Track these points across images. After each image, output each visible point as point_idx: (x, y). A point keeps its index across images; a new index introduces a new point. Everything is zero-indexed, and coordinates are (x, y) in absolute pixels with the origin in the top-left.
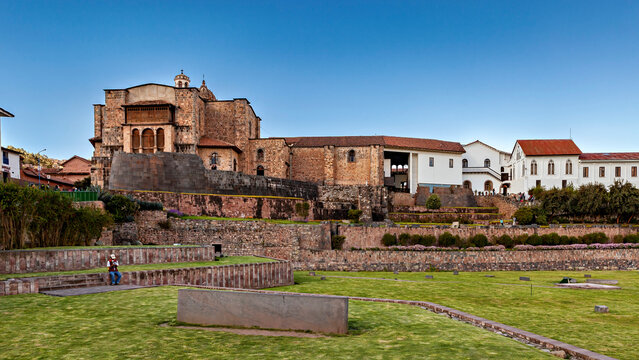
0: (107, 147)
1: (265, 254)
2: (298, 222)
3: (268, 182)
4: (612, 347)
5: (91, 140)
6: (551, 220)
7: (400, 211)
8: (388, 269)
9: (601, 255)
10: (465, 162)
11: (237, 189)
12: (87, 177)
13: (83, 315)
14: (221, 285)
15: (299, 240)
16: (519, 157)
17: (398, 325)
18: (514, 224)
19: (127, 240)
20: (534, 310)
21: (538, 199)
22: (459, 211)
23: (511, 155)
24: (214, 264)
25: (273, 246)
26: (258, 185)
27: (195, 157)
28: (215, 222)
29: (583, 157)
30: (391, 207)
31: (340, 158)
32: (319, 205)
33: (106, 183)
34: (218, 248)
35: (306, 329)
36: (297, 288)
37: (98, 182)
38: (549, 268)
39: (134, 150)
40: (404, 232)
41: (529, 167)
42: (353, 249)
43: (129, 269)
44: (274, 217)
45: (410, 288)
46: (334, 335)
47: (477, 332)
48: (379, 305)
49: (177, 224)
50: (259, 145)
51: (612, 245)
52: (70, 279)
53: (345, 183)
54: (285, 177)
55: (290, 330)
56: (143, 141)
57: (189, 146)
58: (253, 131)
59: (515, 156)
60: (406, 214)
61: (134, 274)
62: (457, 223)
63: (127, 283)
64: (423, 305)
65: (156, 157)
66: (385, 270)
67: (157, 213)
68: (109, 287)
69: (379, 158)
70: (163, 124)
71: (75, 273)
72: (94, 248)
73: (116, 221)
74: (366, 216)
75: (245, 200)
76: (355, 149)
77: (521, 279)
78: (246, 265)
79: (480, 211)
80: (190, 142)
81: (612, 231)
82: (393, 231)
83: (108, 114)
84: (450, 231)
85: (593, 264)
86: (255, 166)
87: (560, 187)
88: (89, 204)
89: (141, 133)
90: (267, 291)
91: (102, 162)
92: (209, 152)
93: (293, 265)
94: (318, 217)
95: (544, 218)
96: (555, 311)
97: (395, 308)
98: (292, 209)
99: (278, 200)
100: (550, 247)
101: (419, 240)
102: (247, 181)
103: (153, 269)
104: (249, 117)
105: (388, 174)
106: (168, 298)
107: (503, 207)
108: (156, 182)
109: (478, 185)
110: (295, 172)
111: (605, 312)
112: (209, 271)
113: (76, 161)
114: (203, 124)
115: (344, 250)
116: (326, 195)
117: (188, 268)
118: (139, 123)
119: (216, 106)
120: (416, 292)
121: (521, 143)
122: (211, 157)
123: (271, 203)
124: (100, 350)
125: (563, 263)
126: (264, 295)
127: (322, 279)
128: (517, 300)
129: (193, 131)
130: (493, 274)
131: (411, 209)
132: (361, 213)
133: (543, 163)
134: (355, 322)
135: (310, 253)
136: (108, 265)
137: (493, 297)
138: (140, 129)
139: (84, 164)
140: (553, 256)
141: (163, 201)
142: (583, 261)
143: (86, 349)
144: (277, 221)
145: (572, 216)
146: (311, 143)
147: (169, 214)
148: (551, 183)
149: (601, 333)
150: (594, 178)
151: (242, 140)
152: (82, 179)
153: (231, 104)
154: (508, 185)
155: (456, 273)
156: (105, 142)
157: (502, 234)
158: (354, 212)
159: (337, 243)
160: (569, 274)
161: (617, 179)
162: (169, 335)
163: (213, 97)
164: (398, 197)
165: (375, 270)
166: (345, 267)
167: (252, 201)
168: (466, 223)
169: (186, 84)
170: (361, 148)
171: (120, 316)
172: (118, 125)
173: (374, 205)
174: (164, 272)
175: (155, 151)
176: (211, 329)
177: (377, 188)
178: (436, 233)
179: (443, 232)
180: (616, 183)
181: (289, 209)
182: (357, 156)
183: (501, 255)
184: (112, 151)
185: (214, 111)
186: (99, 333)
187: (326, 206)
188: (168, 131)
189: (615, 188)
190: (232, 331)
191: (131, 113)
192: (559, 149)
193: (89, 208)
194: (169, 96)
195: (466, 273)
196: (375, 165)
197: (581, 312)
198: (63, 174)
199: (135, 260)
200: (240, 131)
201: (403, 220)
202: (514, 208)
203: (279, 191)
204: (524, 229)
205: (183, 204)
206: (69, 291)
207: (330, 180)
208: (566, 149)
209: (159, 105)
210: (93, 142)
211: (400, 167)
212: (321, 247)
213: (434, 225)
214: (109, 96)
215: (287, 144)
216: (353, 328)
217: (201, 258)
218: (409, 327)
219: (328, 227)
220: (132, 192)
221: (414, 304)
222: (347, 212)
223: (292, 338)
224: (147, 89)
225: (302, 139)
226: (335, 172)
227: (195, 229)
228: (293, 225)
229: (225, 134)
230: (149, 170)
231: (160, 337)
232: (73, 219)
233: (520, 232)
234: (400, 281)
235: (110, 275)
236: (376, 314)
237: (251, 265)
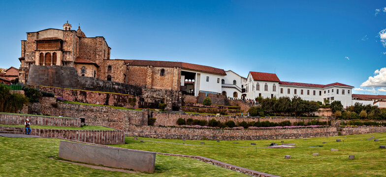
0: (27, 62)
1: (109, 125)
2: (129, 109)
3: (113, 85)
4: (292, 174)
5: (19, 59)
6: (266, 114)
7: (188, 106)
8: (179, 138)
9: (288, 132)
10: (223, 80)
11: (96, 88)
12: (17, 78)
13: (12, 147)
14: (83, 141)
15: (129, 119)
16: (250, 81)
17: (183, 169)
18: (248, 115)
19: (35, 112)
20: (257, 160)
21: (260, 103)
22: (220, 107)
23: (247, 79)
24: (80, 129)
25: (114, 121)
26: (107, 86)
27: (73, 69)
28: (82, 106)
29: (280, 83)
30: (183, 103)
31: (156, 73)
32: (142, 100)
33: (26, 81)
34: (83, 120)
35: (130, 168)
36: (126, 146)
37: (22, 80)
38: (265, 139)
39: (41, 64)
40: (190, 117)
41: (255, 86)
42: (160, 126)
43: (35, 127)
44: (115, 105)
45: (192, 149)
46: (146, 173)
47: (227, 172)
48: (173, 158)
49: (61, 105)
50: (109, 63)
51: (293, 127)
52: (7, 129)
53: (158, 88)
54: (123, 82)
55: (121, 168)
56: (45, 59)
57: (70, 62)
58: (106, 55)
59: (248, 80)
60: (191, 108)
61: (38, 130)
62: (218, 114)
63: (34, 134)
64: (198, 158)
65: (52, 68)
66: (178, 138)
67: (51, 99)
68: (25, 135)
69: (178, 74)
70: (56, 50)
71: (9, 126)
72: (19, 114)
73: (30, 102)
74: (169, 108)
75: (100, 94)
76: (165, 68)
77: (252, 144)
78: (98, 131)
79: (231, 108)
80: (70, 60)
81: (293, 120)
82: (183, 117)
83: (28, 45)
84: (215, 119)
85: (285, 136)
86: (107, 75)
87: (270, 98)
88: (17, 92)
89: (44, 55)
90: (109, 146)
91: (24, 70)
92: (81, 66)
93: (125, 133)
94: (141, 107)
95: (263, 113)
96: (267, 159)
97: (182, 159)
98: (126, 101)
99: (118, 95)
100: (266, 128)
101: (198, 122)
102: (101, 83)
103: (47, 128)
104: (104, 47)
105: (183, 84)
106: (55, 144)
107: (243, 107)
108: (52, 82)
109: (230, 94)
110: (129, 80)
111: (289, 158)
112: (77, 133)
113: (12, 69)
114: (78, 50)
115: (155, 126)
116: (147, 94)
117: (66, 130)
118: (43, 49)
119: (86, 41)
120: (195, 151)
121: (252, 73)
122: (81, 69)
123: (114, 97)
124: (19, 165)
125: (271, 136)
126: (107, 148)
127: (141, 142)
128: (249, 155)
129: (72, 54)
130: (238, 142)
131: (194, 105)
132: (166, 105)
133: (262, 84)
134: (159, 166)
135: (135, 127)
136: (25, 124)
137: (237, 153)
138: (44, 53)
139: (16, 71)
140: (267, 133)
141: (55, 92)
142: (281, 135)
143: (12, 163)
144: (117, 108)
145: (276, 113)
146: (140, 64)
147: (58, 100)
148: (266, 95)
149: (287, 168)
150: (285, 94)
151: (100, 60)
152: (14, 78)
153: (94, 39)
154: (245, 95)
155: (218, 141)
156: (26, 60)
157: (242, 121)
158: (162, 105)
159: (151, 122)
160: (274, 141)
161: (295, 95)
162: (54, 164)
163: (84, 35)
164: (188, 98)
165: (172, 138)
166: (155, 136)
167: (103, 95)
168: (224, 114)
169: (69, 28)
170: (168, 68)
171: (29, 151)
172: (33, 51)
173: (174, 101)
174: (53, 131)
175: (52, 64)
176: (76, 164)
177: (176, 91)
178: (208, 119)
179: (211, 119)
180: (295, 97)
181: (124, 101)
182: (166, 73)
183: (242, 132)
184: (29, 64)
185: (84, 43)
186: (18, 157)
187: (146, 100)
188: (59, 54)
189: (294, 100)
190: (88, 166)
191: (40, 44)
192: (269, 78)
193: (17, 94)
194: (60, 35)
195: (223, 141)
196: (176, 78)
197: (278, 159)
198: (6, 76)
199: (38, 122)
200: (99, 55)
201: (189, 111)
202: (248, 107)
203: (119, 90)
204: (253, 119)
205: (65, 95)
206: (6, 134)
207: (149, 86)
208: (273, 78)
209: (55, 40)
210: (21, 59)
211: (190, 80)
212: (142, 123)
213: (207, 114)
214: (29, 36)
215: (125, 64)
216: (157, 169)
217: (73, 125)
218: (190, 170)
219: (146, 113)
220: (39, 87)
221: (193, 157)
222: (158, 105)
223: (122, 172)
224: (48, 31)
225: (134, 61)
226: (152, 81)
227: (71, 109)
228: (126, 110)
229: (90, 56)
230: (48, 75)
231: (49, 164)
232: (10, 99)
233: (251, 120)
234: (186, 145)
235: (26, 129)
236: (171, 162)
237: (101, 131)
